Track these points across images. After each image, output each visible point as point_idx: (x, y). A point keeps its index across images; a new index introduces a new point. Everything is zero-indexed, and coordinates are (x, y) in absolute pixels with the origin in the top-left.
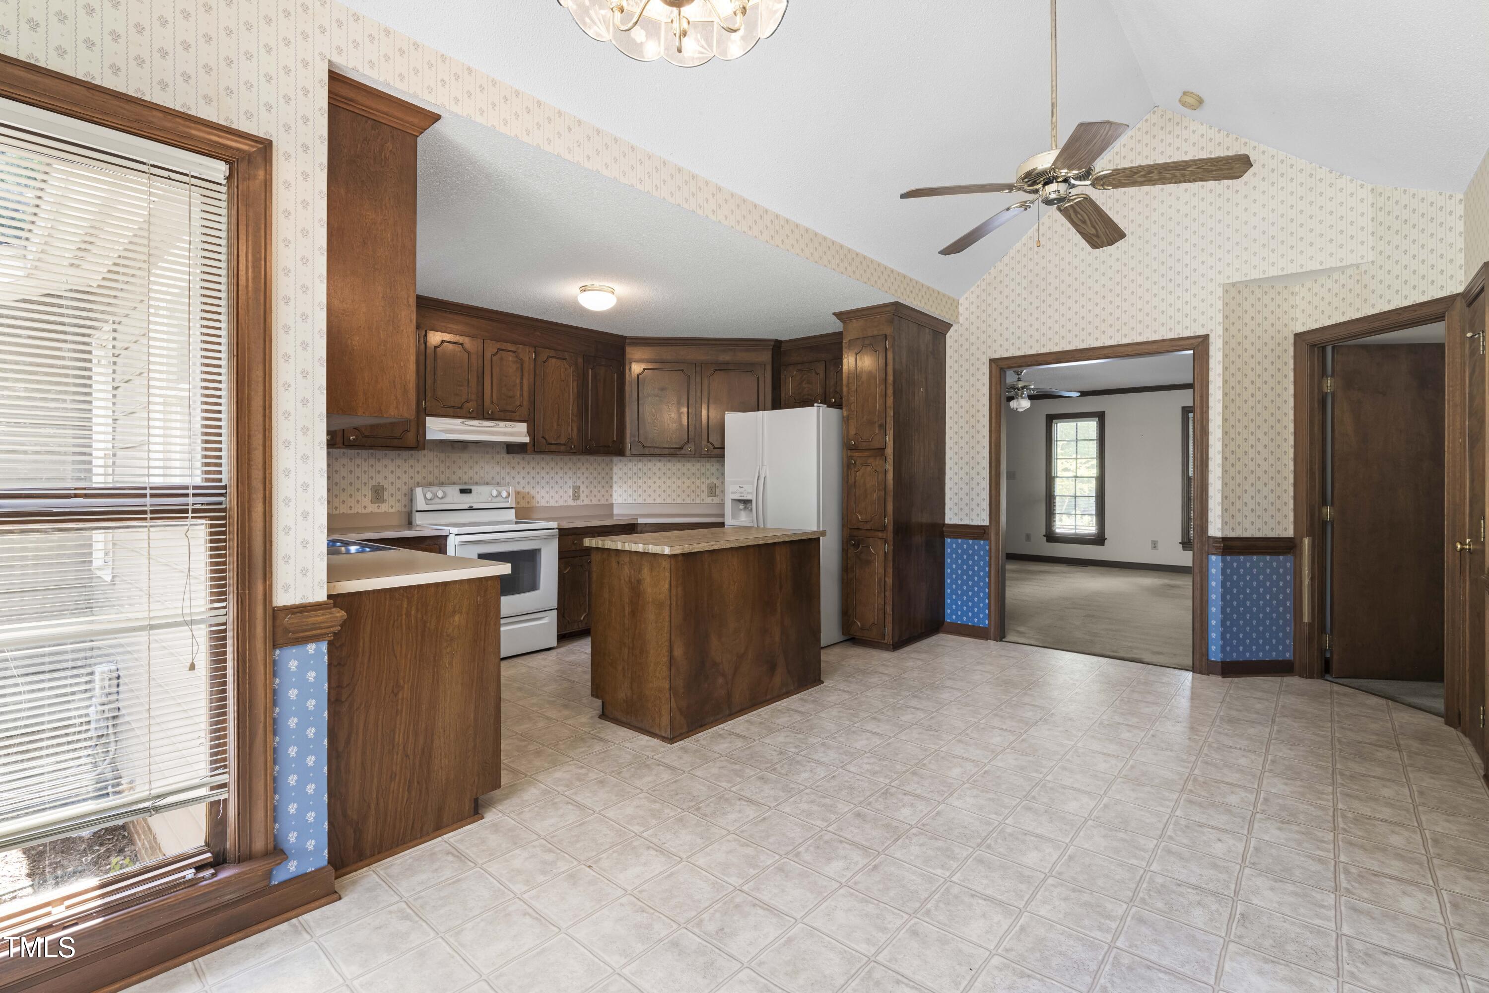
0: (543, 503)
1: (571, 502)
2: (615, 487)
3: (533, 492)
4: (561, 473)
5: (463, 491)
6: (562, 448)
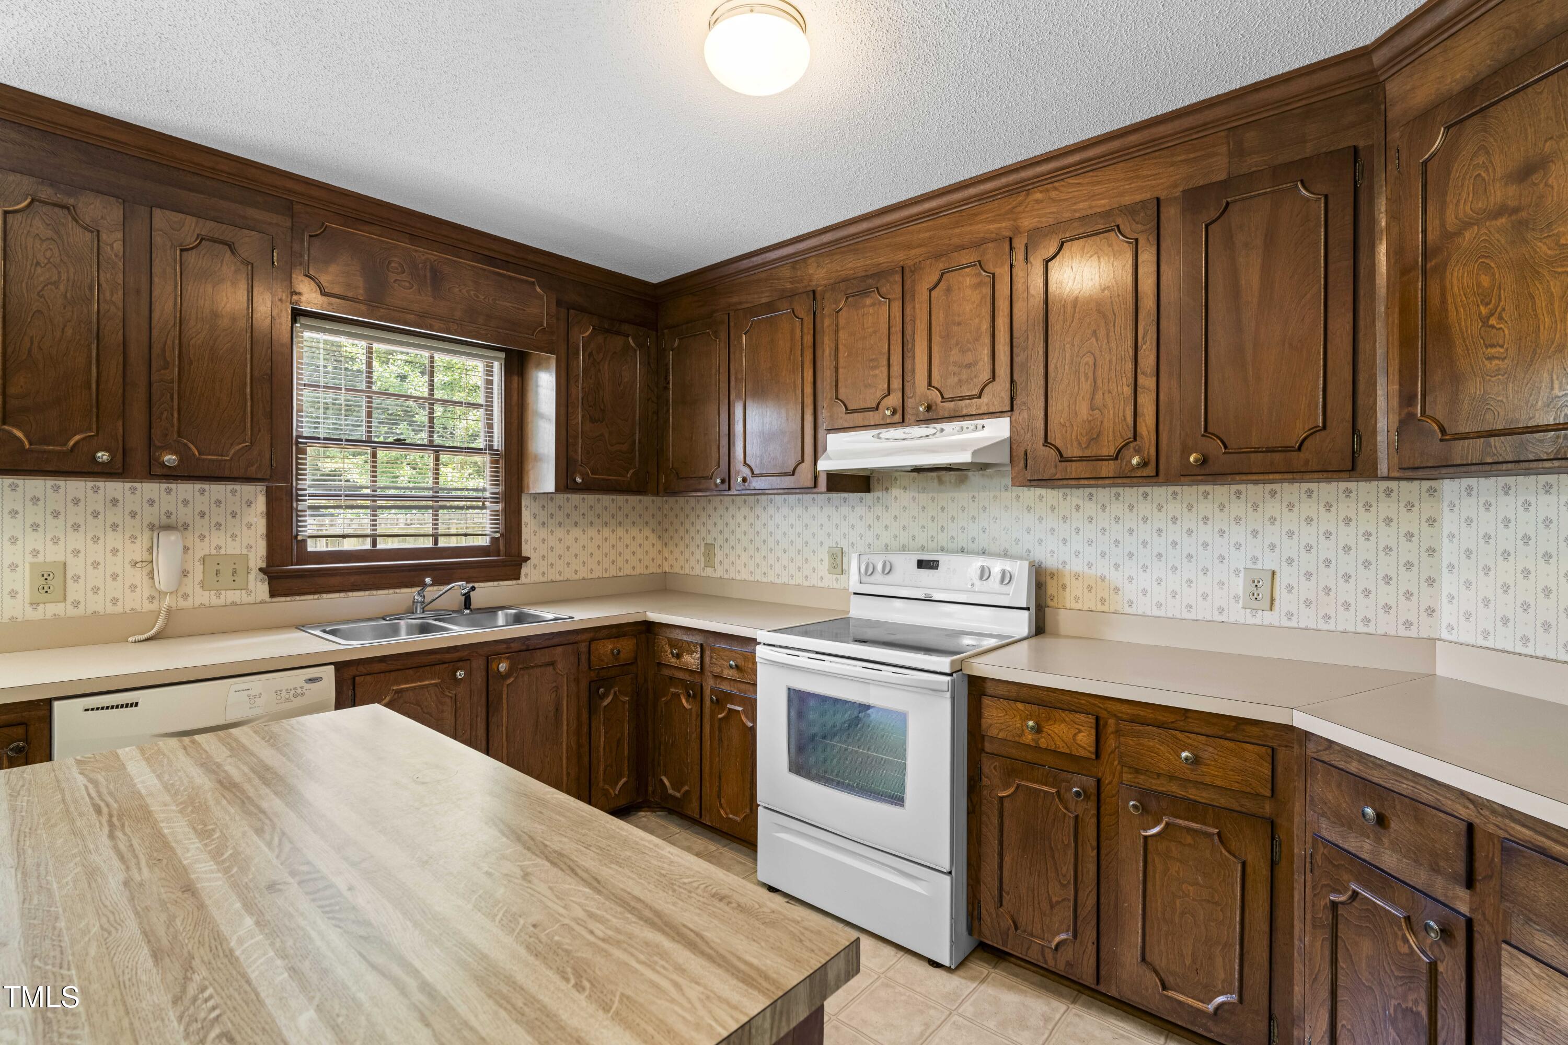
0: (1144, 606)
1: (1238, 614)
2: (1448, 584)
3: (1116, 578)
4: (1205, 532)
5: (922, 564)
6: (1107, 468)
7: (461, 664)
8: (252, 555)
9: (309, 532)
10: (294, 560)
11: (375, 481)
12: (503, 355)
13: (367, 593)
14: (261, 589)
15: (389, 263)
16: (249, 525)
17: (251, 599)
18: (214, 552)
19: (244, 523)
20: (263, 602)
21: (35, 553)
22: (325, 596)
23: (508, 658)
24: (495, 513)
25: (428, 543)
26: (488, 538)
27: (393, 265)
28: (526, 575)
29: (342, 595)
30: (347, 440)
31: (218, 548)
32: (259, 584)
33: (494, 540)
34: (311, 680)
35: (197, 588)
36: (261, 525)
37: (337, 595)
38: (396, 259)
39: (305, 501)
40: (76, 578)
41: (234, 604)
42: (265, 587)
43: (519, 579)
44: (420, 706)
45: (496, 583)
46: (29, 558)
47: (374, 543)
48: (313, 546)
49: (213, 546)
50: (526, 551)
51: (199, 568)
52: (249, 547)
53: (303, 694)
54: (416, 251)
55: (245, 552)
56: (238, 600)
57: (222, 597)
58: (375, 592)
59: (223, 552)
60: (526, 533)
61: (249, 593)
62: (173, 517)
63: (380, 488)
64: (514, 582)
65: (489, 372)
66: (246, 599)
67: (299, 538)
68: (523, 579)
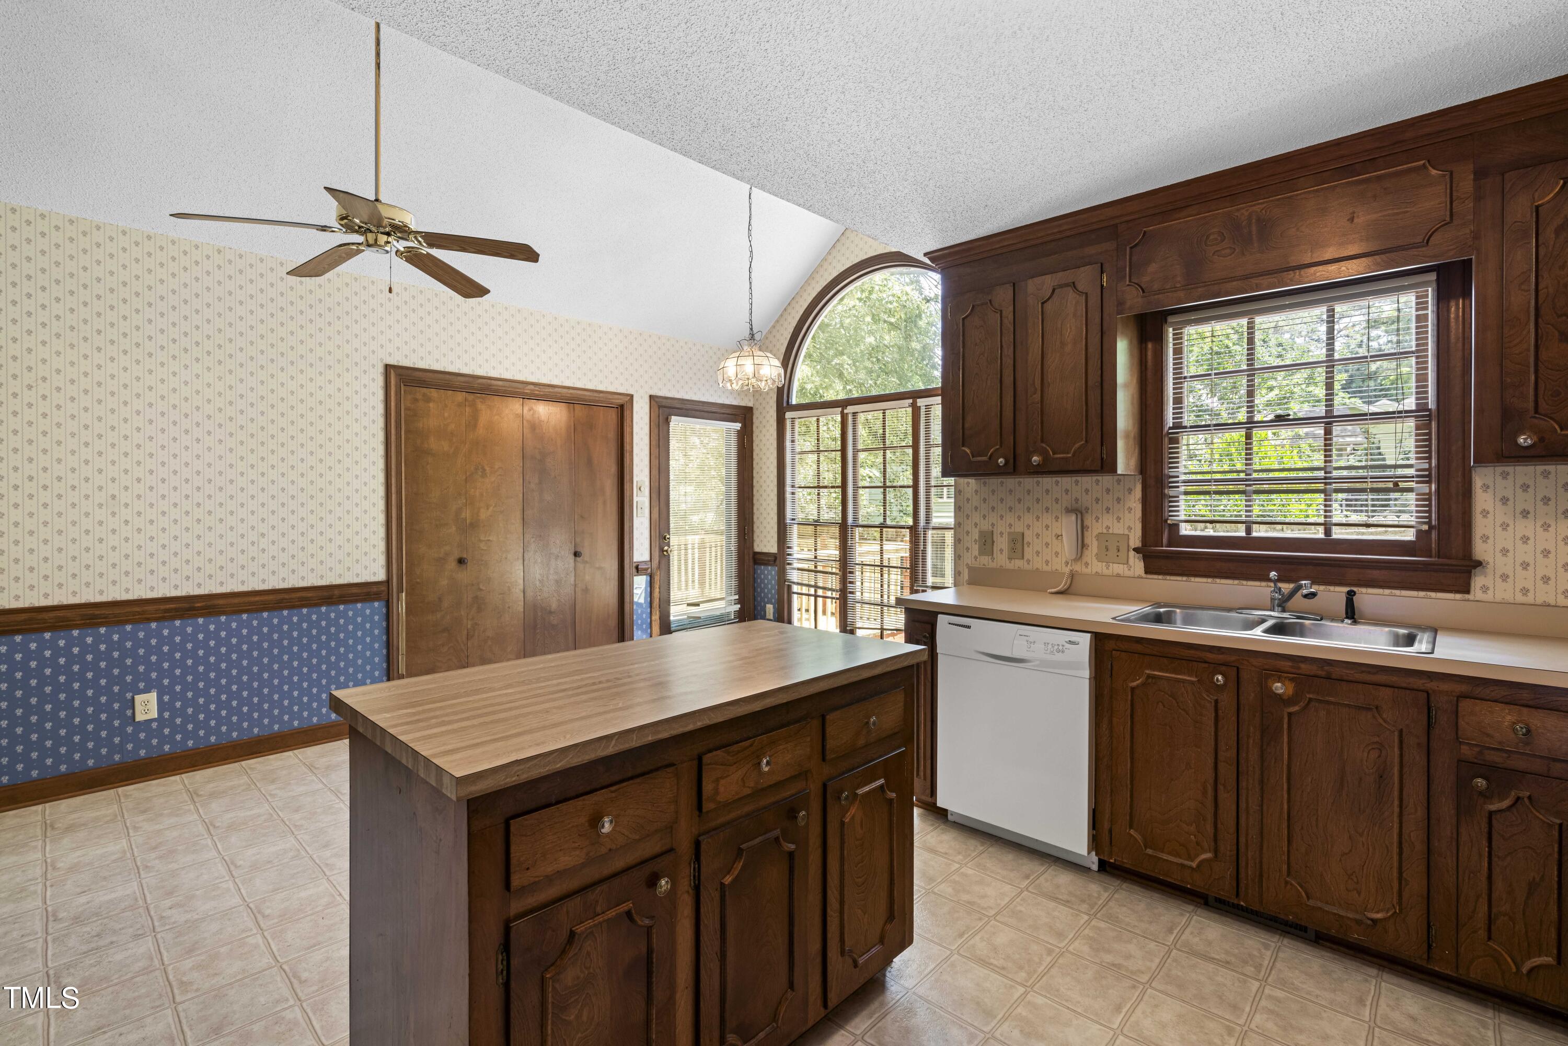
7: (1224, 668)
8: (1132, 537)
9: (1183, 518)
10: (1165, 541)
11: (1250, 464)
12: (1433, 276)
13: (1236, 582)
14: (1137, 565)
15: (1208, 237)
16: (1130, 509)
17: (1130, 573)
18: (1105, 531)
19: (1126, 507)
20: (1140, 577)
21: (1010, 525)
22: (1193, 579)
23: (1291, 680)
24: (1422, 497)
25: (1319, 534)
26: (1413, 531)
27: (1212, 237)
28: (1485, 589)
29: (1210, 580)
30: (1216, 425)
31: (1108, 528)
32: (1137, 560)
33: (1419, 533)
34: (1071, 642)
35: (1094, 558)
36: (1138, 508)
37: (1204, 580)
38: (1215, 230)
39: (1178, 487)
40: (1029, 544)
41: (1118, 576)
42: (1142, 564)
43: (1468, 592)
44: (1175, 699)
45: (1422, 594)
46: (1008, 530)
47: (1249, 531)
48: (1186, 530)
49: (1104, 526)
50: (1480, 550)
51: (1095, 543)
52: (1130, 528)
53: (1063, 652)
54: (1238, 210)
55: (1126, 532)
56: (1121, 572)
57: (1110, 568)
58: (1245, 582)
59: (1111, 531)
60: (1481, 526)
61: (1130, 568)
62: (1079, 502)
63: (1256, 471)
64: (1458, 596)
65: (1421, 305)
66: (1127, 573)
67: (1169, 522)
68: (1477, 592)
